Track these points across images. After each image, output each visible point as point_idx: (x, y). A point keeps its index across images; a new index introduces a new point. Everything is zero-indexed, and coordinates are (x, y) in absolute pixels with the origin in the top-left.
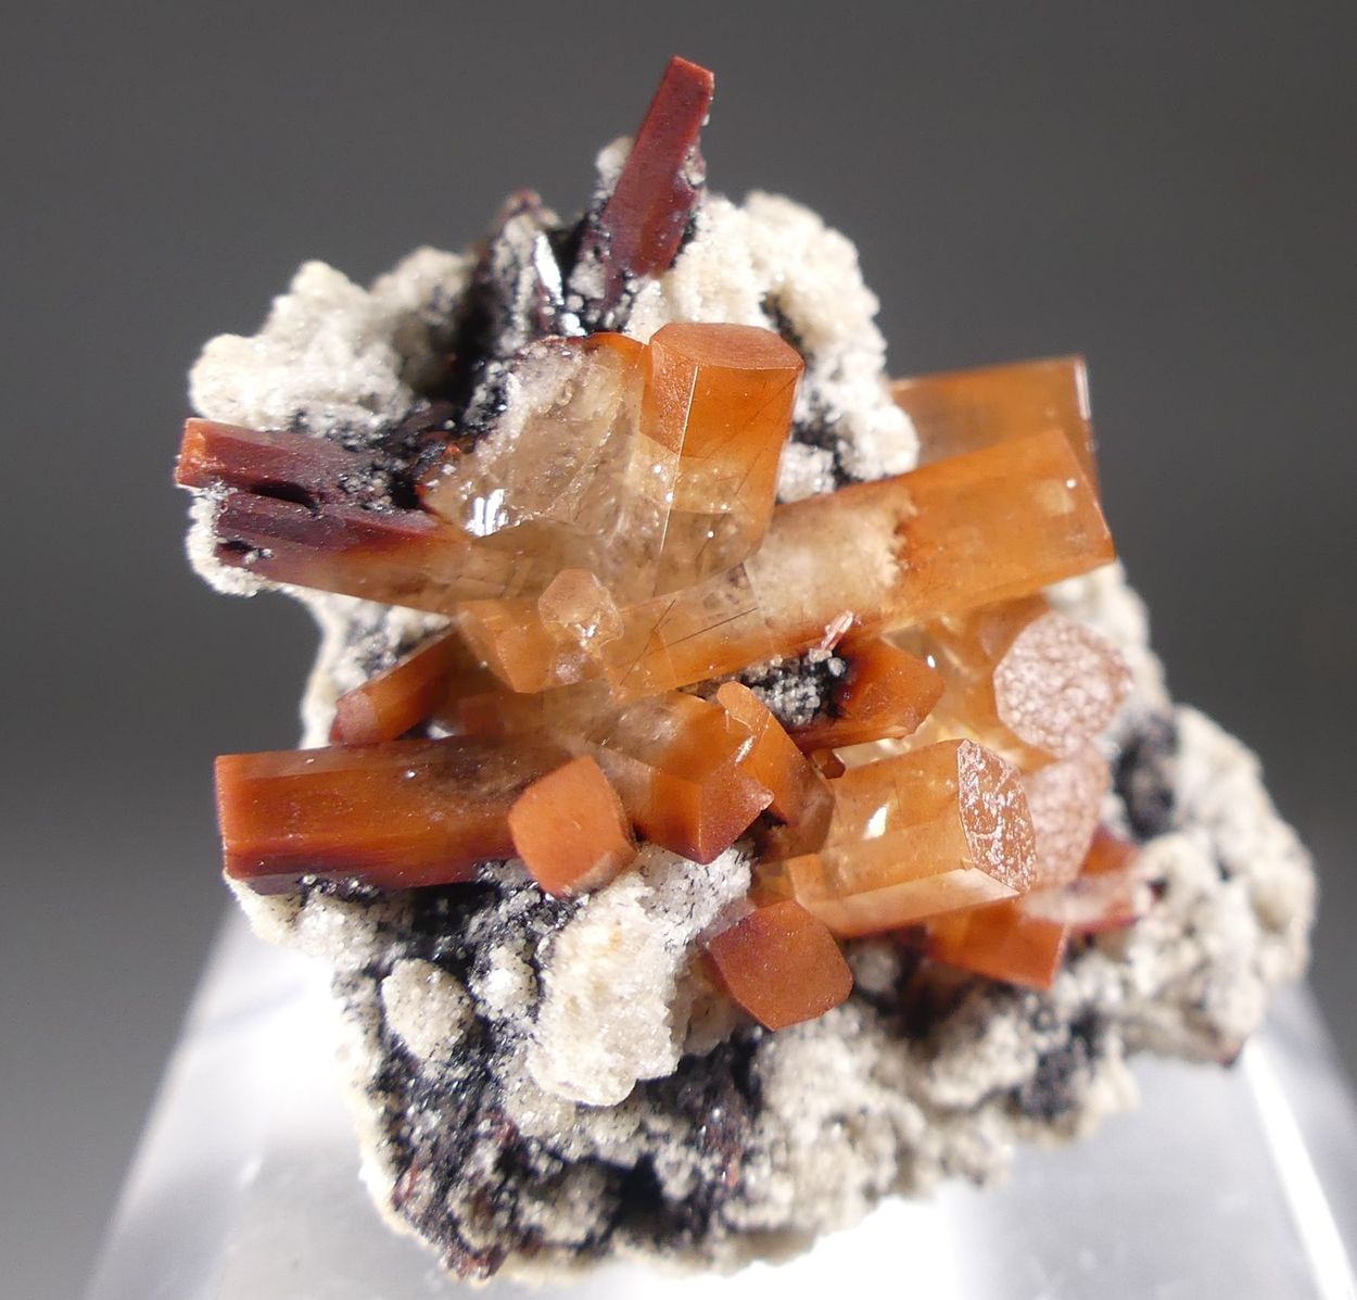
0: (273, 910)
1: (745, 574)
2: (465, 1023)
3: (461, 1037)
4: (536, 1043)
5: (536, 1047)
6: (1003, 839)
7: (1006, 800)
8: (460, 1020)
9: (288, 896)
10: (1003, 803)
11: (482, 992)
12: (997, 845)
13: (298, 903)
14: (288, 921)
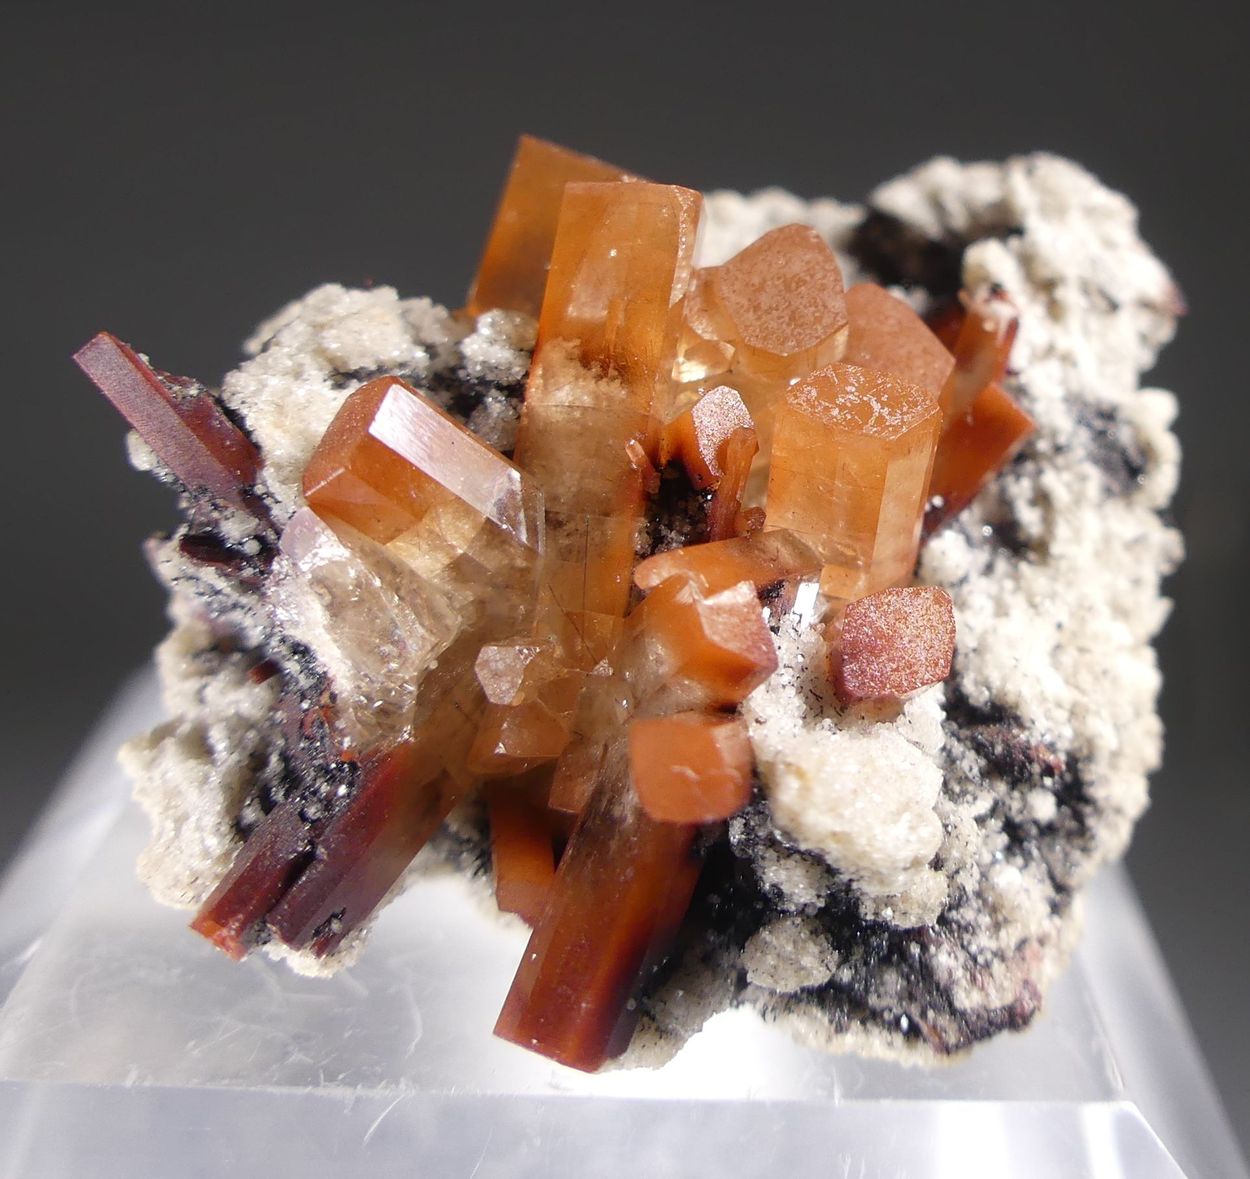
0: (644, 1046)
1: (557, 513)
2: (816, 930)
3: (827, 939)
4: (858, 880)
5: (861, 882)
6: (883, 405)
7: (853, 385)
8: (812, 933)
9: (638, 1028)
10: (853, 389)
11: (796, 905)
12: (886, 411)
13: (651, 1022)
14: (661, 1038)
